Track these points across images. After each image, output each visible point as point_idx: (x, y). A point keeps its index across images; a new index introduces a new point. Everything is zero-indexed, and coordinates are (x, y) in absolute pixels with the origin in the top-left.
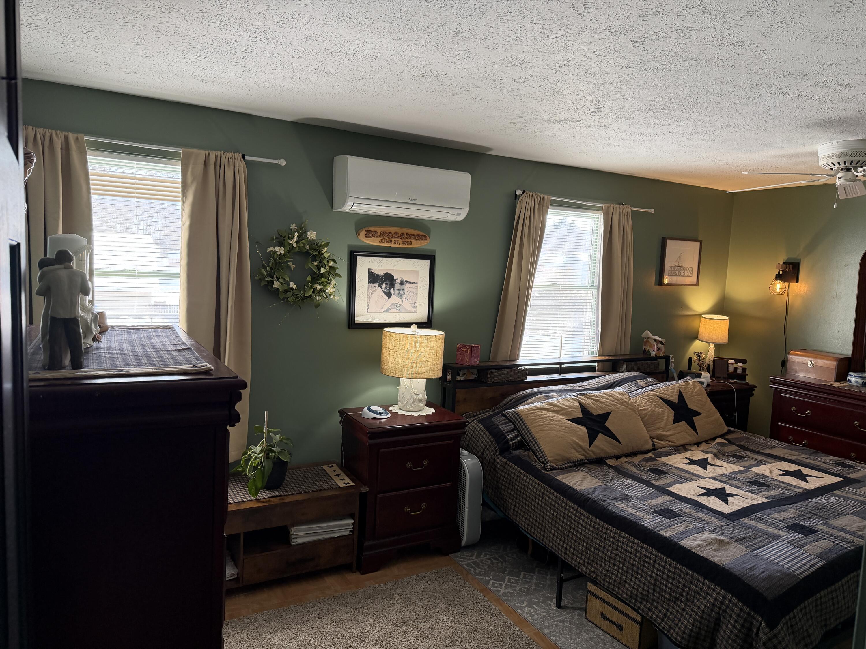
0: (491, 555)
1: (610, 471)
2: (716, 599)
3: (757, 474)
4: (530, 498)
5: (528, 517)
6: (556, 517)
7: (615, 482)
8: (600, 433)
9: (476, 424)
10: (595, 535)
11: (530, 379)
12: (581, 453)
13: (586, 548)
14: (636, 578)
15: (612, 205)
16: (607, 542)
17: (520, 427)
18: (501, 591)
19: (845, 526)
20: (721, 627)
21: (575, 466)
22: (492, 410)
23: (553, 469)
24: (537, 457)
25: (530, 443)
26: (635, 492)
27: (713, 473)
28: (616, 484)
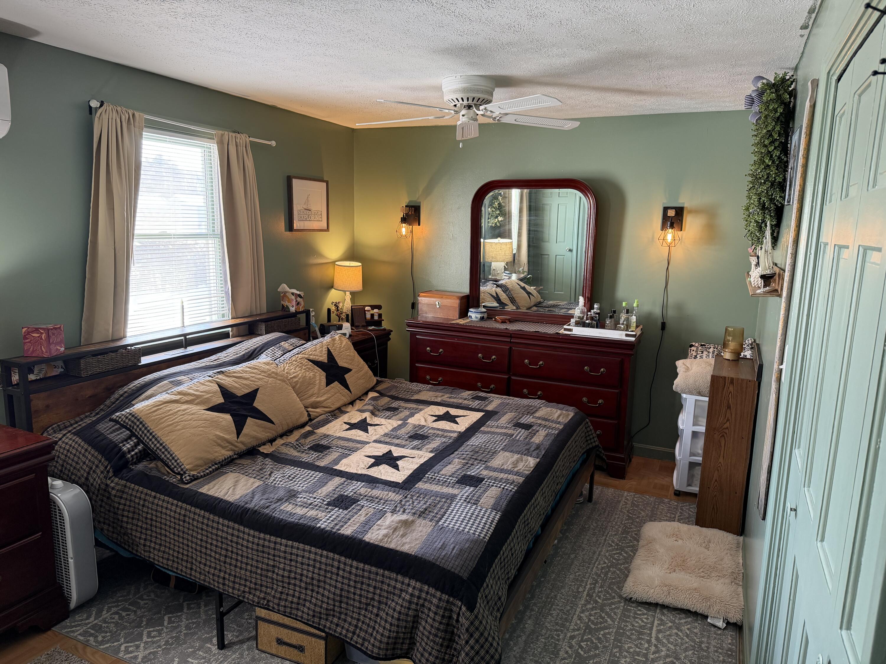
0: (117, 606)
1: (267, 462)
2: (412, 595)
3: (415, 426)
4: (166, 525)
5: (167, 550)
6: (207, 542)
7: (276, 476)
8: (249, 418)
9: (71, 439)
10: (260, 554)
11: (145, 360)
12: (228, 448)
13: (251, 572)
14: (318, 593)
15: (226, 133)
16: (277, 559)
17: (140, 433)
18: (140, 656)
19: (502, 465)
20: (420, 624)
21: (222, 466)
22: (94, 414)
23: (194, 478)
24: (169, 467)
25: (158, 451)
26: (301, 484)
27: (375, 435)
28: (277, 480)
